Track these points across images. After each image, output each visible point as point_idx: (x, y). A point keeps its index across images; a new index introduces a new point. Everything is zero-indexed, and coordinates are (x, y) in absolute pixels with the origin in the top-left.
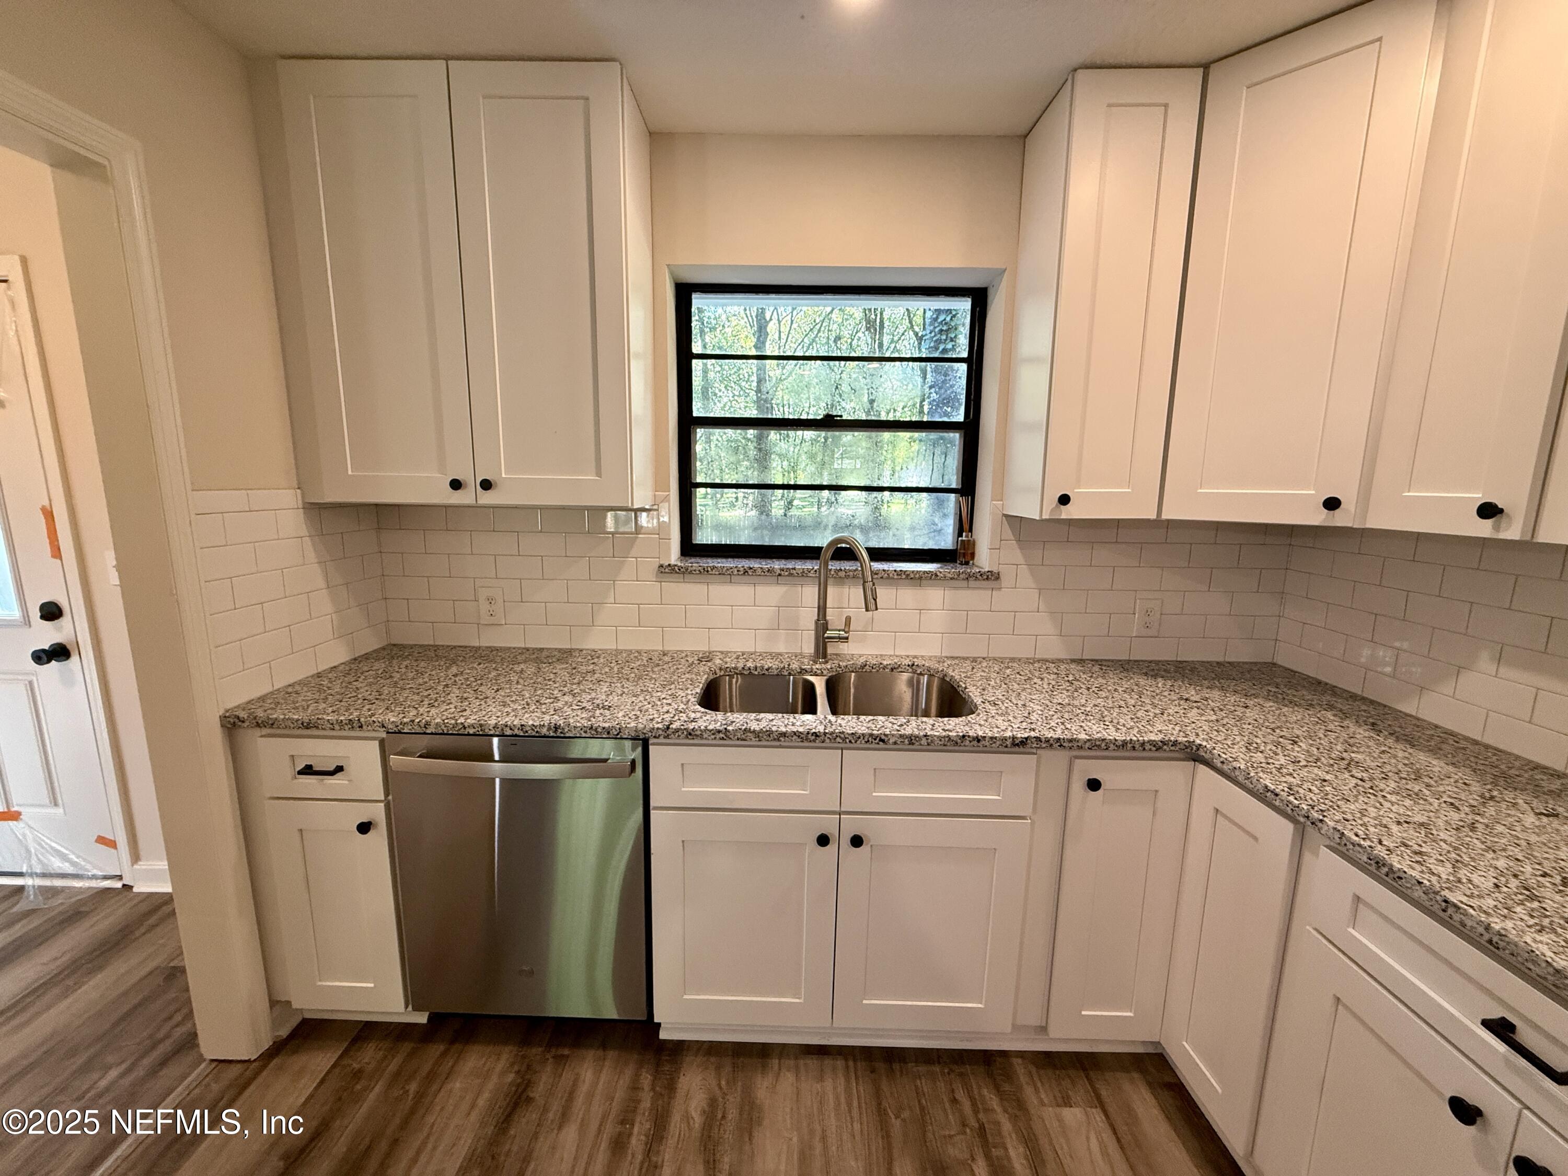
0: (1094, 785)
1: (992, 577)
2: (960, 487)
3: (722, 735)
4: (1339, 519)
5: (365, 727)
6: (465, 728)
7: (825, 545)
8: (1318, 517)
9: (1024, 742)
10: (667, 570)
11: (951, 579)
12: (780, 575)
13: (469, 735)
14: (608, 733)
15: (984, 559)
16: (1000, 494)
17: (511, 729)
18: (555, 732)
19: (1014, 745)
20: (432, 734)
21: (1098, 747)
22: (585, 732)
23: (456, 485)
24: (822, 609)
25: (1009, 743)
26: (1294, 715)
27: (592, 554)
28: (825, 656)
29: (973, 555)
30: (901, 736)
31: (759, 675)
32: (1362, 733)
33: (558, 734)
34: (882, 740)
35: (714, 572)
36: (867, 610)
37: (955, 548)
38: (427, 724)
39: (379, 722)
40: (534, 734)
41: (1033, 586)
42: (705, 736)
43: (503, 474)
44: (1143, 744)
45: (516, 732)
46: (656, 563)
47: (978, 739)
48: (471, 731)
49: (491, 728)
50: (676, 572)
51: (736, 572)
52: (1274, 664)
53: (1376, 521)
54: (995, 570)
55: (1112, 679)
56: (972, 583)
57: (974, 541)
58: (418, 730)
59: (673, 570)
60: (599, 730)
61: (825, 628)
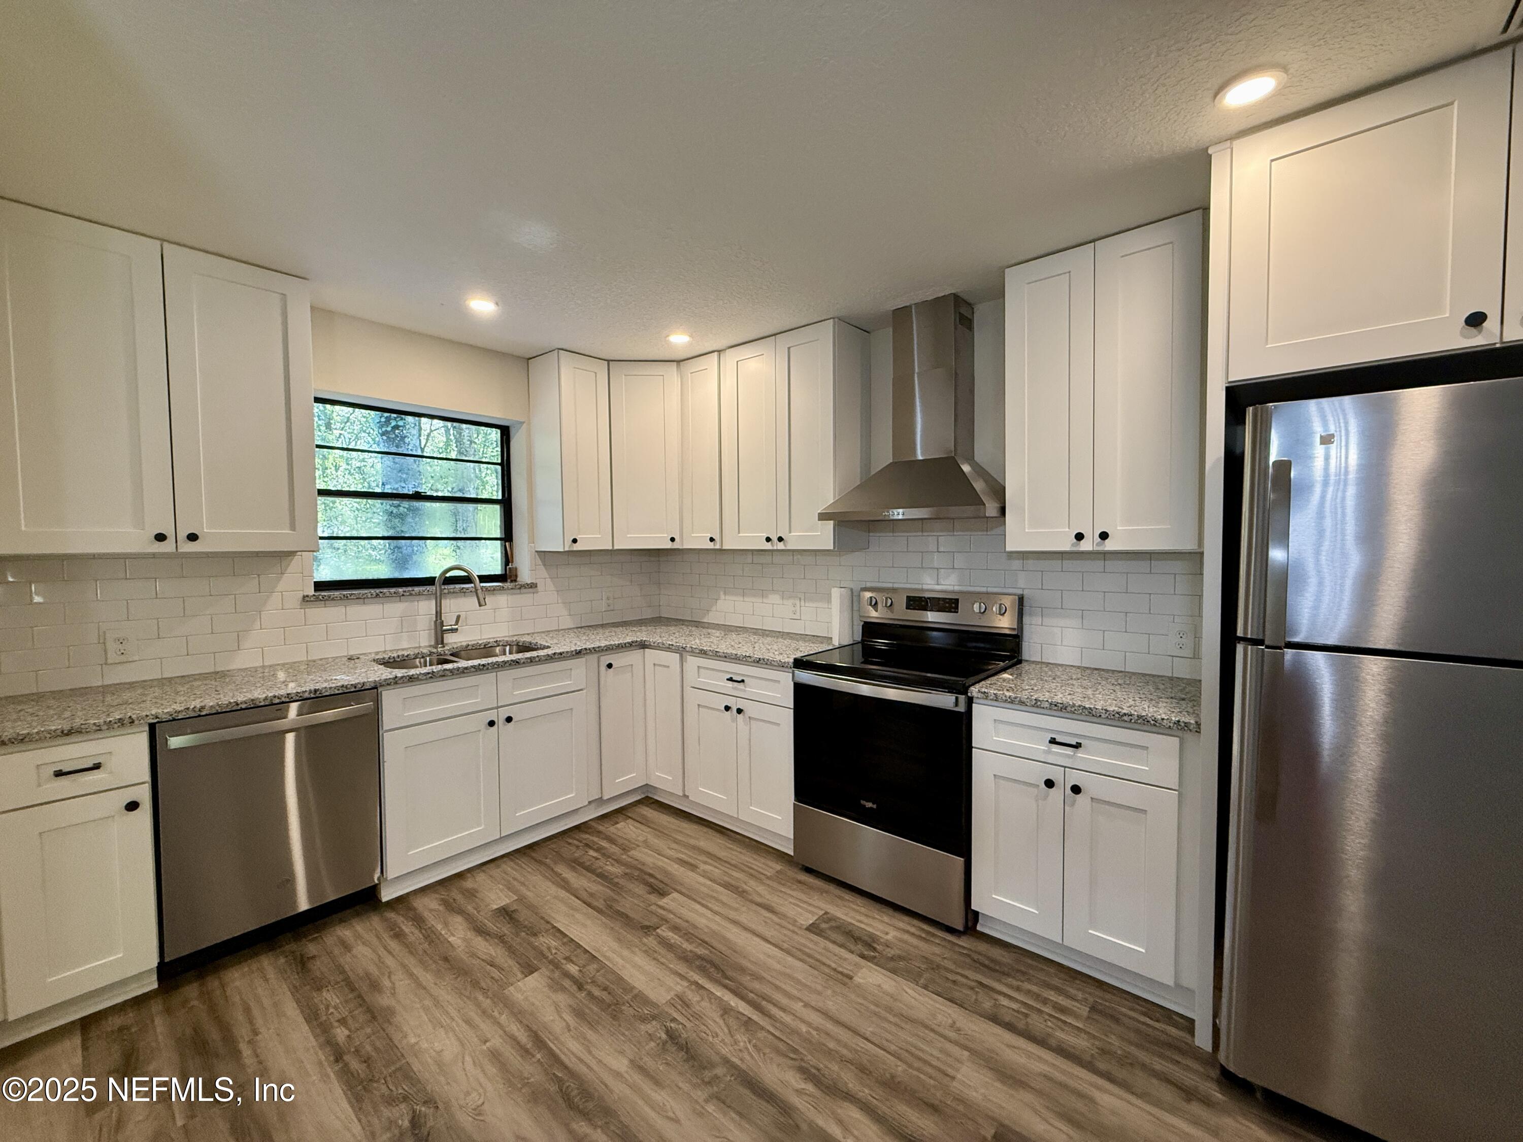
0: (610, 666)
1: (533, 586)
2: (503, 536)
3: (430, 675)
4: (676, 545)
5: (136, 722)
6: (237, 704)
7: (437, 575)
8: (669, 545)
9: (580, 652)
10: (312, 599)
11: (512, 589)
12: (403, 595)
13: (242, 709)
14: (355, 687)
15: (525, 576)
16: (532, 540)
17: (279, 698)
18: (315, 694)
19: (577, 653)
20: (206, 715)
21: (609, 649)
22: (338, 690)
23: (160, 537)
24: (439, 614)
25: (574, 653)
26: (672, 628)
27: (238, 592)
28: (442, 643)
29: (516, 576)
30: (526, 658)
31: (401, 661)
32: (694, 629)
33: (317, 695)
34: (517, 662)
35: (352, 597)
36: (480, 606)
37: (504, 573)
38: (202, 708)
39: (152, 715)
40: (298, 698)
41: (553, 589)
42: (420, 677)
43: (204, 530)
44: (625, 644)
45: (283, 699)
46: (301, 594)
47: (561, 654)
48: (244, 706)
49: (261, 700)
50: (321, 600)
51: (370, 596)
52: (660, 617)
53: (687, 546)
54: (534, 581)
55: (601, 631)
56: (523, 590)
57: (516, 569)
58: (193, 714)
59: (318, 598)
60: (349, 686)
61: (442, 624)
